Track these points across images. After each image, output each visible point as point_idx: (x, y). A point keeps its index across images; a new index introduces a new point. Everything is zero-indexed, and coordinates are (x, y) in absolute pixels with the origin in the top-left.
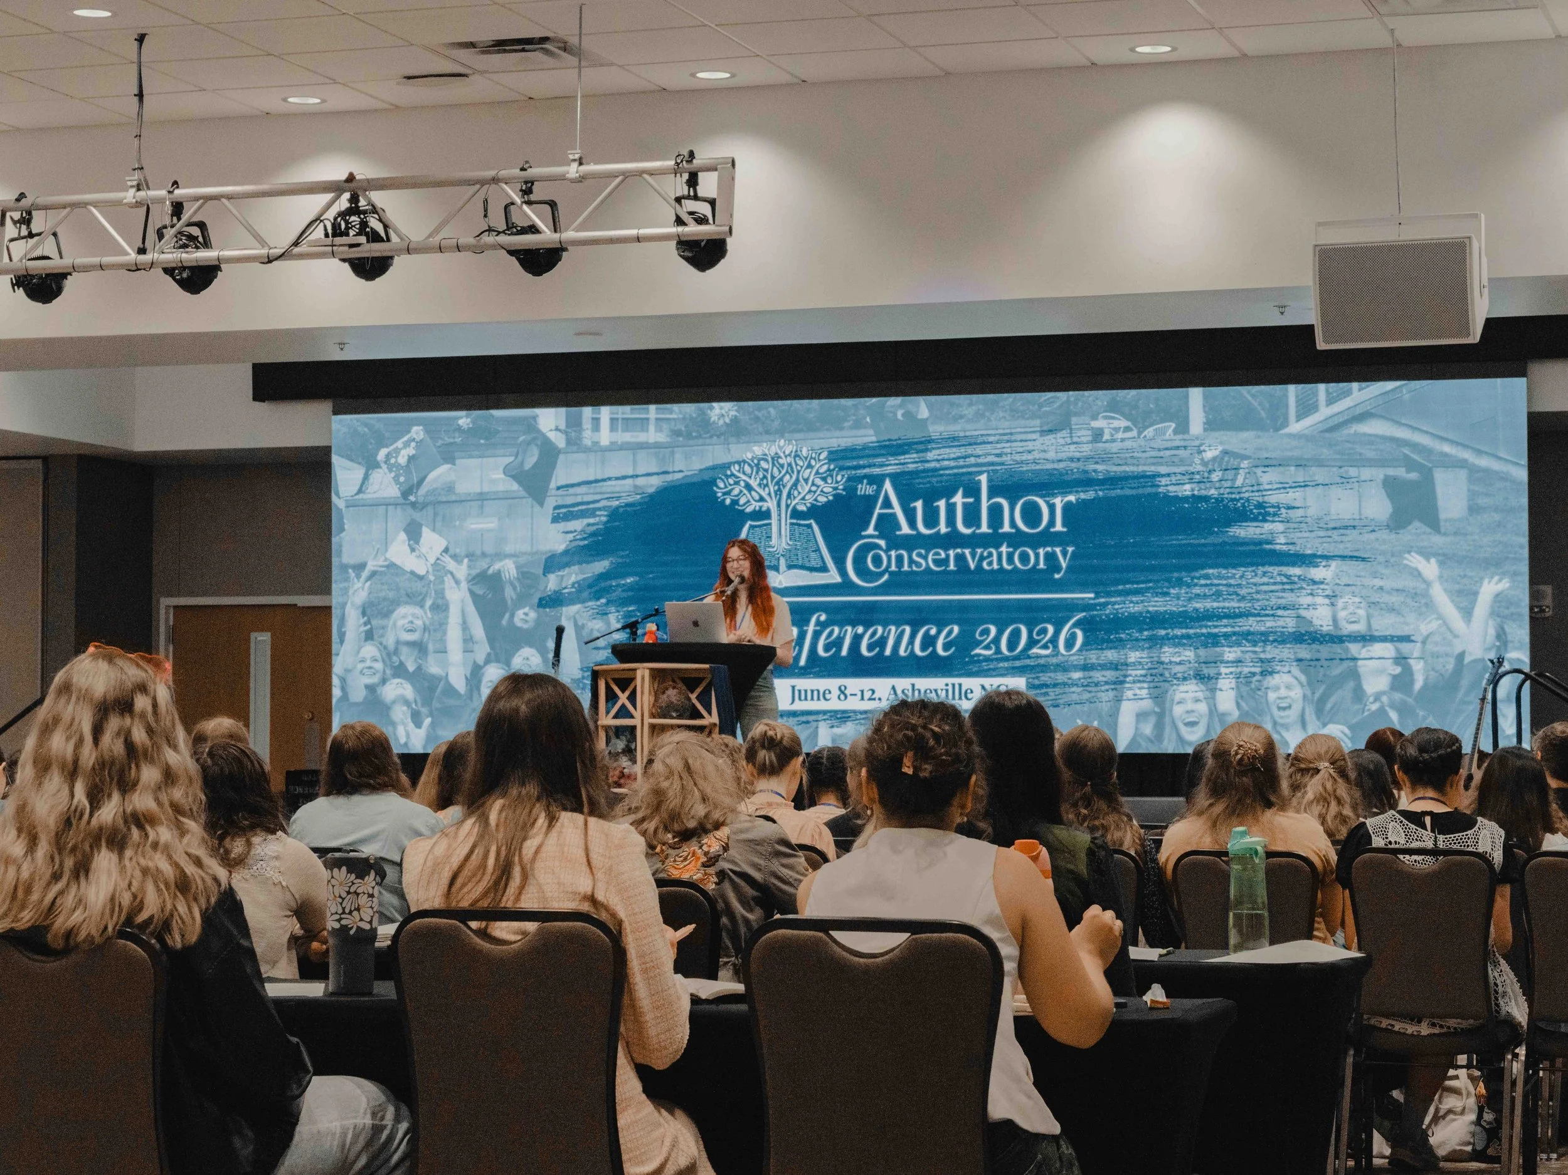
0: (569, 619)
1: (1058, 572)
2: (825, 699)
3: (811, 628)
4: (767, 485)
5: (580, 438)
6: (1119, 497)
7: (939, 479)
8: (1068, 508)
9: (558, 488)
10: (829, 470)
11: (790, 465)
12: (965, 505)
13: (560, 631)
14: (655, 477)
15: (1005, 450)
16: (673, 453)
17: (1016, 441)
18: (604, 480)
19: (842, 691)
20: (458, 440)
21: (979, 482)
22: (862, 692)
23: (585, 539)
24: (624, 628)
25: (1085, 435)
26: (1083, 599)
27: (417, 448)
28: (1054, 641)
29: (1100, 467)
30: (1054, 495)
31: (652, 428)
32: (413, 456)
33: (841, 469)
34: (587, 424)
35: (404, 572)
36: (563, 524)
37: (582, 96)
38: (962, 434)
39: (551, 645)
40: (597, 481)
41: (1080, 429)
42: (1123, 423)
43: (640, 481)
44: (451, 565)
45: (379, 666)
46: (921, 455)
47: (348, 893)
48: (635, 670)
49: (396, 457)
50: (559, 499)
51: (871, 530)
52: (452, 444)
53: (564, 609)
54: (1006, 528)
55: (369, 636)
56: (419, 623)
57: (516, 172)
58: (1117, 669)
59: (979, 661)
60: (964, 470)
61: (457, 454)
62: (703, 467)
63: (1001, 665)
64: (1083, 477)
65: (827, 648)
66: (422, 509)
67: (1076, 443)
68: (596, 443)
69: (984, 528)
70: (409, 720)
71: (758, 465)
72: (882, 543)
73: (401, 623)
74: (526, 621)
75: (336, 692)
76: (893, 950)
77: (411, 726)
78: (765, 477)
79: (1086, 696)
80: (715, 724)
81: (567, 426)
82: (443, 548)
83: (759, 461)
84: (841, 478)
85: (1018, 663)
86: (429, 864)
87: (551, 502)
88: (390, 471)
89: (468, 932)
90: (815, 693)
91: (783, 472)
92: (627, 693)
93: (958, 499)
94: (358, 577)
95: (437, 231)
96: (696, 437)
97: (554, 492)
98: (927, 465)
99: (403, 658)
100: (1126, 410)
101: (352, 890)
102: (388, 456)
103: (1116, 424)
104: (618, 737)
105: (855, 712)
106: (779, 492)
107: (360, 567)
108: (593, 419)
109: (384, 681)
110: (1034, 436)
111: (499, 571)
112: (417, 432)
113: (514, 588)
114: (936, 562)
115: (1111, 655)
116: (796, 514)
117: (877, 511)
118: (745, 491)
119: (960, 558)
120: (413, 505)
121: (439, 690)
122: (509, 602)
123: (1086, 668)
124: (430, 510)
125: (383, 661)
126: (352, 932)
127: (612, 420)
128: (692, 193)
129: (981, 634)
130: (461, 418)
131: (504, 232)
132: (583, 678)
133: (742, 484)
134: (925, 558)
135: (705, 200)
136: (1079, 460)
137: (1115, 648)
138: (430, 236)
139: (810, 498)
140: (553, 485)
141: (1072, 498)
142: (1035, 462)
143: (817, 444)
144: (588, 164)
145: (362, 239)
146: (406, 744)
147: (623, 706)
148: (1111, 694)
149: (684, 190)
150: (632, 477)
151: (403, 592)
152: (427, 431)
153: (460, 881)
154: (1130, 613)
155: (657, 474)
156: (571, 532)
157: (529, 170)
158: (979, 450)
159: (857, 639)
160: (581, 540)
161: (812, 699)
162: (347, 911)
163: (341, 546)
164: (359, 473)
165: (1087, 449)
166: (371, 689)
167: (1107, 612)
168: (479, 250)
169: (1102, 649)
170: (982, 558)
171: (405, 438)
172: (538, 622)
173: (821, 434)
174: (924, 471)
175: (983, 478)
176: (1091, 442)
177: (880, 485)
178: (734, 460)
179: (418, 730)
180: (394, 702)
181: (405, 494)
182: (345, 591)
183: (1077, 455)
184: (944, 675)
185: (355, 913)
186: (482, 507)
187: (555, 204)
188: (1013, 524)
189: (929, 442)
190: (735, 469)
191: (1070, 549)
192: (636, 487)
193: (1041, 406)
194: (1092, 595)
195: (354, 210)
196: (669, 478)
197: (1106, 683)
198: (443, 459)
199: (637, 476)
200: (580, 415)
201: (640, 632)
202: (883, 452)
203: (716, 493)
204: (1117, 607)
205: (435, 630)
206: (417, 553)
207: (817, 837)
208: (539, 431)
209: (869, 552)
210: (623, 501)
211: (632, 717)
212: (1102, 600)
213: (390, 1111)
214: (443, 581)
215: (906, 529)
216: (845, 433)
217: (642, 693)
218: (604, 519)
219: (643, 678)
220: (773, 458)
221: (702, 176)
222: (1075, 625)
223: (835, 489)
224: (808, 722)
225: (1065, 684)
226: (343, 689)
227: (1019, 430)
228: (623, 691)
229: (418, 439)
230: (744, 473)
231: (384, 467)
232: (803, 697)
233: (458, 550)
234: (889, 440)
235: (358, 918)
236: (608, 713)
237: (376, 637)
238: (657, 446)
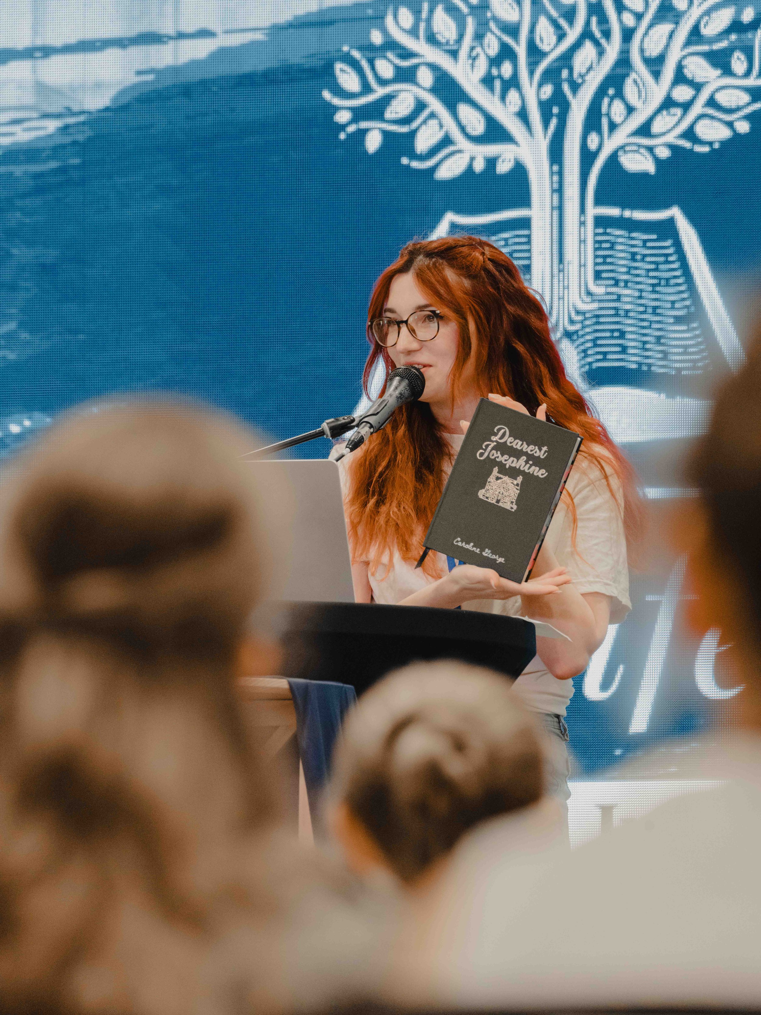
4: (512, 83)
62: (285, 17)
78: (507, 53)
91: (573, 35)
106: (555, 108)
116: (617, 186)
118: (435, 105)
133: (426, 77)
150: (28, 53)
155: (119, 43)
199: (47, 51)
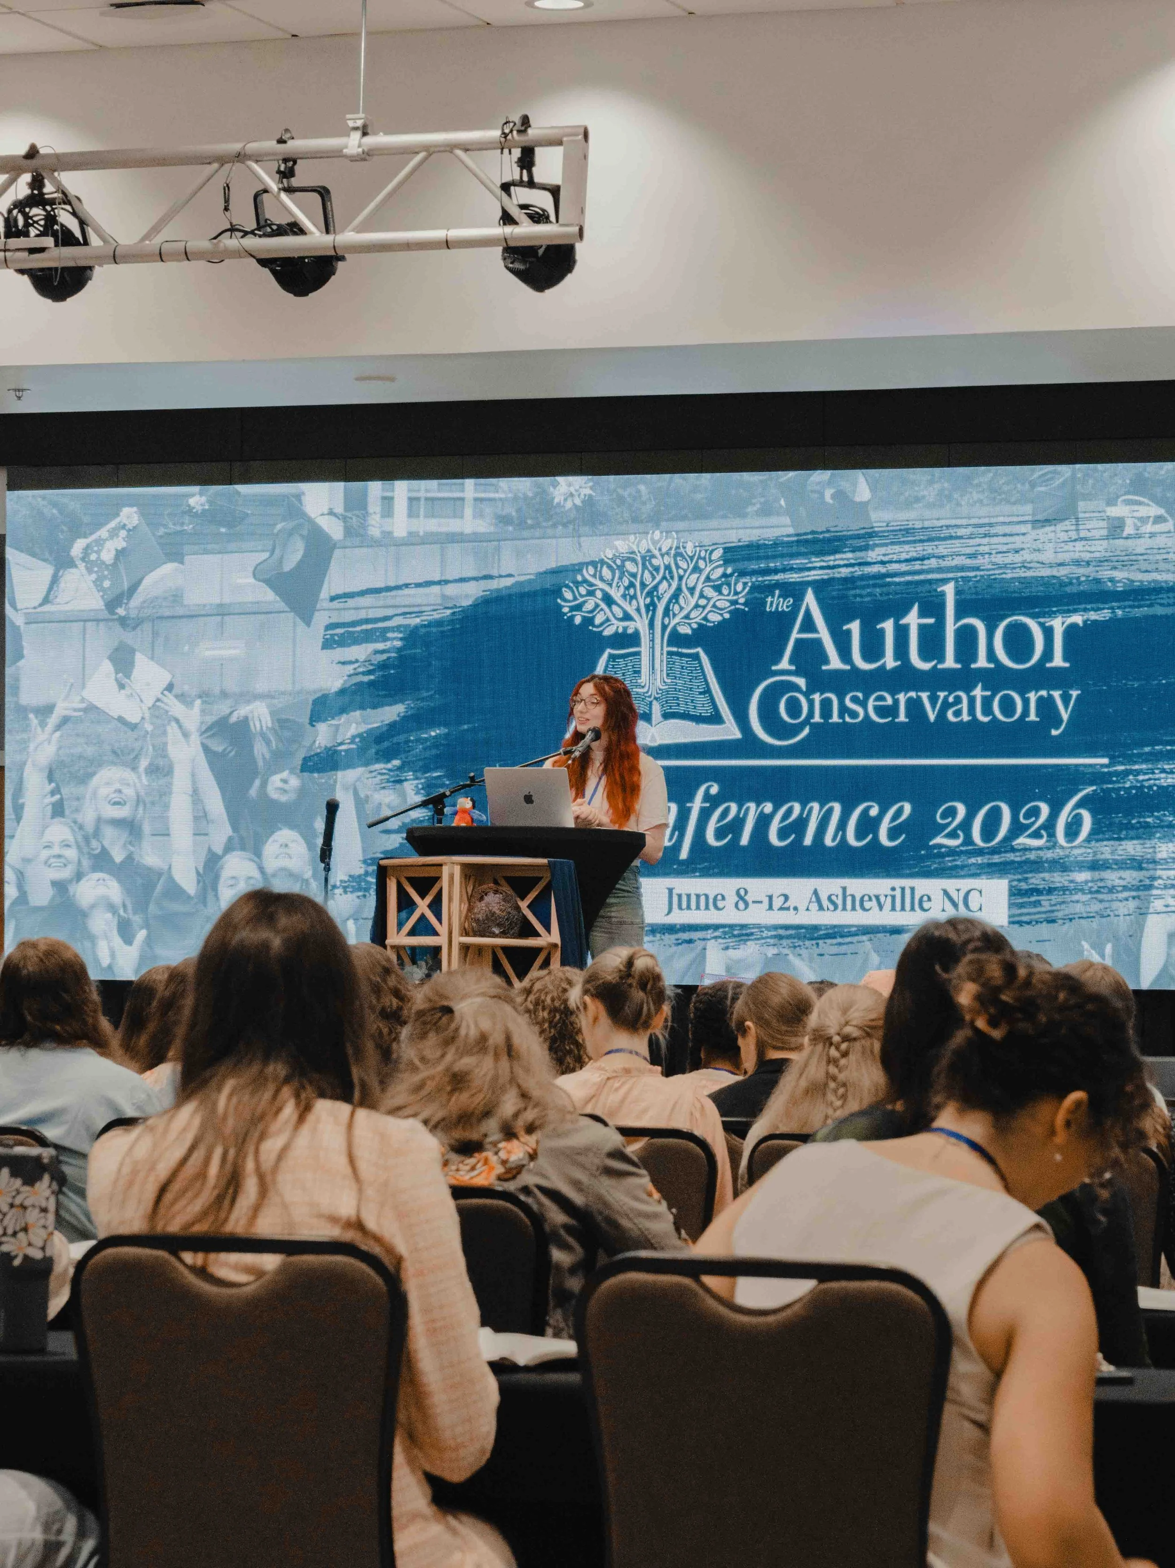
0: (346, 788)
1: (1057, 728)
2: (716, 908)
3: (697, 804)
4: (634, 597)
5: (364, 526)
6: (1146, 618)
7: (885, 589)
8: (1071, 632)
9: (333, 599)
10: (724, 575)
11: (668, 567)
12: (922, 628)
13: (332, 808)
14: (473, 584)
15: (981, 549)
16: (498, 549)
17: (996, 535)
18: (398, 588)
19: (741, 897)
20: (189, 528)
21: (943, 594)
22: (770, 898)
23: (370, 672)
24: (424, 804)
25: (1097, 528)
26: (1091, 765)
27: (128, 538)
28: (1050, 826)
29: (1118, 575)
30: (1051, 614)
31: (468, 511)
32: (124, 549)
33: (742, 574)
34: (374, 507)
35: (109, 718)
36: (339, 650)
37: (368, 33)
38: (918, 525)
39: (320, 825)
40: (388, 589)
41: (1089, 519)
42: (1154, 510)
43: (451, 590)
44: (176, 708)
45: (71, 853)
46: (858, 554)
47: (12, 1206)
48: (441, 865)
49: (98, 552)
50: (335, 613)
51: (784, 664)
52: (177, 533)
53: (340, 774)
54: (982, 662)
55: (58, 810)
56: (129, 792)
57: (271, 145)
58: (1141, 868)
59: (942, 856)
60: (922, 577)
61: (187, 548)
62: (542, 569)
63: (973, 860)
64: (1095, 587)
65: (720, 833)
66: (134, 628)
67: (1082, 539)
68: (388, 534)
69: (950, 662)
70: (115, 932)
71: (621, 567)
72: (801, 682)
73: (104, 791)
74: (285, 791)
75: (10, 891)
76: (789, 1306)
77: (117, 941)
78: (632, 585)
79: (1096, 907)
80: (555, 946)
81: (347, 509)
82: (166, 683)
83: (623, 561)
84: (742, 587)
85: (996, 859)
86: (126, 1170)
87: (321, 619)
88: (90, 571)
89: (181, 1268)
90: (703, 899)
91: (658, 578)
92: (429, 899)
93: (913, 619)
94: (43, 724)
95: (155, 229)
96: (532, 527)
97: (326, 604)
98: (868, 570)
99: (106, 843)
100: (1158, 491)
101: (17, 1201)
102: (87, 550)
103: (1143, 511)
104: (414, 962)
105: (759, 926)
106: (651, 607)
107: (46, 710)
108: (384, 498)
109: (79, 876)
110: (1023, 529)
111: (246, 719)
112: (129, 515)
113: (268, 743)
114: (877, 709)
115: (1131, 848)
116: (676, 639)
117: (795, 635)
118: (603, 605)
119: (915, 706)
120: (123, 622)
121: (159, 888)
122: (260, 763)
123: (1095, 866)
124: (147, 627)
125: (79, 847)
126: (17, 1262)
127: (411, 499)
128: (525, 178)
129: (944, 816)
130: (193, 495)
131: (252, 232)
132: (367, 873)
133: (599, 594)
134: (864, 704)
135: (544, 187)
136: (1088, 563)
137: (1138, 837)
138: (147, 237)
139: (697, 617)
140: (324, 594)
141: (1077, 619)
142: (1024, 566)
143: (707, 538)
144: (375, 133)
145: (49, 241)
146: (110, 967)
147: (423, 917)
148: (1132, 905)
149: (514, 173)
150: (439, 583)
151: (107, 748)
152: (142, 514)
153: (169, 1197)
154: (1159, 787)
155: (475, 579)
156: (351, 662)
157: (290, 143)
158: (942, 549)
159: (763, 821)
160: (363, 673)
161: (698, 908)
162: (10, 1231)
163: (17, 680)
164: (46, 572)
165: (1100, 548)
166: (60, 886)
167: (1128, 785)
168: (215, 258)
169: (1119, 839)
170: (946, 705)
171: (113, 524)
172: (302, 792)
173: (713, 523)
174: (863, 578)
175: (949, 590)
176: (1107, 538)
177: (799, 598)
178: (588, 560)
179: (127, 948)
180: (93, 906)
181: (112, 605)
182: (23, 746)
183: (1087, 556)
184: (889, 875)
185: (21, 1235)
186: (222, 624)
187: (327, 191)
188: (991, 655)
189: (871, 535)
190: (588, 573)
191: (1075, 693)
192: (444, 597)
193: (1033, 485)
194: (1105, 761)
195: (36, 199)
196: (494, 585)
197: (1125, 888)
198: (166, 554)
199: (447, 582)
200: (365, 495)
201: (447, 810)
202: (803, 550)
203: (560, 607)
204: (1141, 778)
205: (153, 803)
206: (127, 691)
207: (697, 1115)
208: (304, 515)
209: (782, 695)
210: (426, 618)
211: (435, 933)
212: (1121, 768)
213: (71, 1524)
214: (165, 733)
215: (835, 663)
216: (748, 522)
217: (450, 900)
218: (398, 644)
219: (451, 877)
220: (643, 558)
221: (540, 153)
222: (1079, 805)
223: (735, 602)
224: (690, 941)
225: (1064, 889)
226: (20, 887)
227: (1001, 519)
228: (423, 897)
229: (130, 526)
230: (602, 579)
231: (82, 566)
232: (684, 905)
233: (186, 687)
234: (813, 532)
235: (25, 1243)
236: (400, 925)
237: (67, 812)
238: (476, 538)
